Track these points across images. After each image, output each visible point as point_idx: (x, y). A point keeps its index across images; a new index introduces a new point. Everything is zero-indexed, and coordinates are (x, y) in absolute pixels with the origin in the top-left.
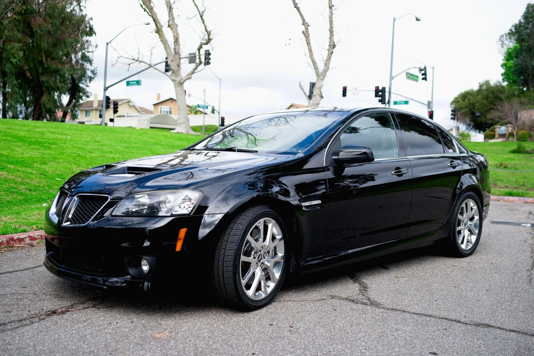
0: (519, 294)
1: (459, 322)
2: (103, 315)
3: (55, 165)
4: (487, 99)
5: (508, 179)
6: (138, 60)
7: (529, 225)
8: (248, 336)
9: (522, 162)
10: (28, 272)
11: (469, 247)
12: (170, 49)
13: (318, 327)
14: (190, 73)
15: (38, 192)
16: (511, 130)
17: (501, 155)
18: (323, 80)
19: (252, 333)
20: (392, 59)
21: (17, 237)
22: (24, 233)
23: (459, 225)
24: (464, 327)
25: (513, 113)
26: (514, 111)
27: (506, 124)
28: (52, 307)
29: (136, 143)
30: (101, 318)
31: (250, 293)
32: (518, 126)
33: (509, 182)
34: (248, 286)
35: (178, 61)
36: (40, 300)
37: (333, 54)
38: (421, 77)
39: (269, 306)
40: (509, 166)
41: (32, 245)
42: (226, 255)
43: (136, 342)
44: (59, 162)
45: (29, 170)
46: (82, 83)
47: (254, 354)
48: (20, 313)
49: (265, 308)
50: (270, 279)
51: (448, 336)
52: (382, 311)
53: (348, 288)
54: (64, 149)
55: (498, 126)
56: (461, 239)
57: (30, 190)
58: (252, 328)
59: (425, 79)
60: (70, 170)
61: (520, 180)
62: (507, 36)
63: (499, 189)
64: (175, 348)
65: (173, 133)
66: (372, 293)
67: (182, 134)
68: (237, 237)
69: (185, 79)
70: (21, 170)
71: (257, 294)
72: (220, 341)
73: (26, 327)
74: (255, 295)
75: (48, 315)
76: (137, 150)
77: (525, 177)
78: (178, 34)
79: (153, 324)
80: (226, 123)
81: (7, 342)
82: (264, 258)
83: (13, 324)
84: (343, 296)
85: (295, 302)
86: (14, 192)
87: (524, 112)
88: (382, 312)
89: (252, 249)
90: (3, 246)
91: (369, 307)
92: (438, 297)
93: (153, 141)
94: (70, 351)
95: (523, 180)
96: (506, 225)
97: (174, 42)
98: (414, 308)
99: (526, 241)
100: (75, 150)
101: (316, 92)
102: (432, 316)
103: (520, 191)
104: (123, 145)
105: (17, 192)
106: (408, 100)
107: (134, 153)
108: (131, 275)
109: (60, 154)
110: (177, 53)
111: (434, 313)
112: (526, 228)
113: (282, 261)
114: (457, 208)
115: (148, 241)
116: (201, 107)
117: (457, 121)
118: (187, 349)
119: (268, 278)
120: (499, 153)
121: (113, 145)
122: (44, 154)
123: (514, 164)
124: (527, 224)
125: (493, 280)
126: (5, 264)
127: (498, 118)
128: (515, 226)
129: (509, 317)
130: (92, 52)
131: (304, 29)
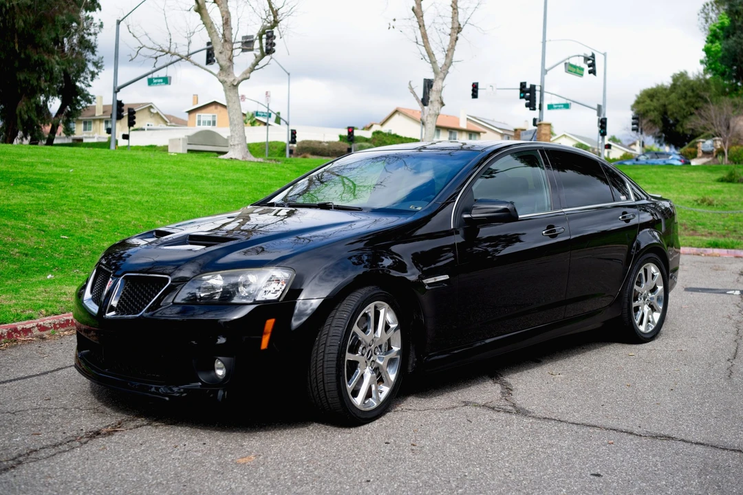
0: (713, 394)
1: (631, 433)
2: (164, 436)
3: (57, 216)
4: (685, 98)
5: (712, 222)
6: (169, 52)
7: (738, 293)
8: (359, 458)
9: (734, 196)
10: (46, 377)
11: (651, 329)
12: (218, 35)
13: (448, 445)
14: (247, 70)
15: (38, 257)
16: (720, 145)
17: (703, 186)
18: (443, 79)
19: (363, 454)
20: (544, 42)
21: (22, 326)
22: (31, 321)
23: (636, 299)
24: (637, 440)
25: (723, 120)
26: (723, 117)
27: (714, 137)
28: (93, 426)
29: (170, 178)
30: (163, 440)
31: (358, 401)
32: (730, 140)
33: (714, 226)
34: (355, 393)
35: (230, 53)
36: (74, 417)
37: (458, 42)
38: (587, 69)
39: (383, 418)
40: (715, 202)
41: (43, 338)
42: (327, 352)
43: (214, 469)
44: (63, 210)
45: (21, 224)
46: (79, 81)
47: (368, 481)
48: (52, 435)
49: (377, 421)
50: (383, 382)
51: (616, 453)
52: (531, 420)
53: (487, 391)
54: (68, 191)
55: (702, 140)
56: (639, 318)
57: (26, 255)
58: (363, 448)
59: (593, 72)
60: (79, 222)
61: (729, 223)
62: (713, 6)
63: (700, 237)
64: (267, 477)
65: (223, 159)
66: (518, 397)
67: (237, 162)
68: (341, 329)
69: (240, 79)
70: (9, 224)
71: (366, 402)
72: (323, 465)
73: (66, 453)
74: (364, 403)
75: (91, 437)
76: (174, 189)
77: (737, 220)
78: (228, 13)
79: (232, 445)
80: (298, 139)
81: (46, 474)
82: (375, 354)
83: (47, 451)
84: (480, 402)
85: (416, 412)
86: (4, 259)
87: (738, 119)
88: (531, 423)
89: (360, 343)
90: (3, 340)
91: (514, 417)
92: (606, 400)
93: (194, 173)
94: (131, 484)
95: (734, 223)
96: (705, 294)
97: (223, 24)
98: (574, 416)
99: (731, 316)
100: (83, 191)
101: (433, 96)
102: (596, 426)
103: (729, 240)
104: (152, 181)
105: (7, 258)
106: (569, 102)
107: (169, 193)
108: (201, 382)
109: (62, 198)
110: (227, 40)
111: (601, 422)
112: (734, 296)
113: (399, 357)
114: (633, 276)
115: (224, 337)
116: (260, 115)
117: (641, 133)
118: (282, 477)
119: (381, 380)
120: (700, 183)
121: (137, 181)
122: (39, 198)
123: (722, 200)
124: (735, 290)
125: (681, 374)
126: (12, 367)
127: (701, 128)
128: (718, 295)
129: (696, 425)
130: (95, 34)
131: (415, 5)
